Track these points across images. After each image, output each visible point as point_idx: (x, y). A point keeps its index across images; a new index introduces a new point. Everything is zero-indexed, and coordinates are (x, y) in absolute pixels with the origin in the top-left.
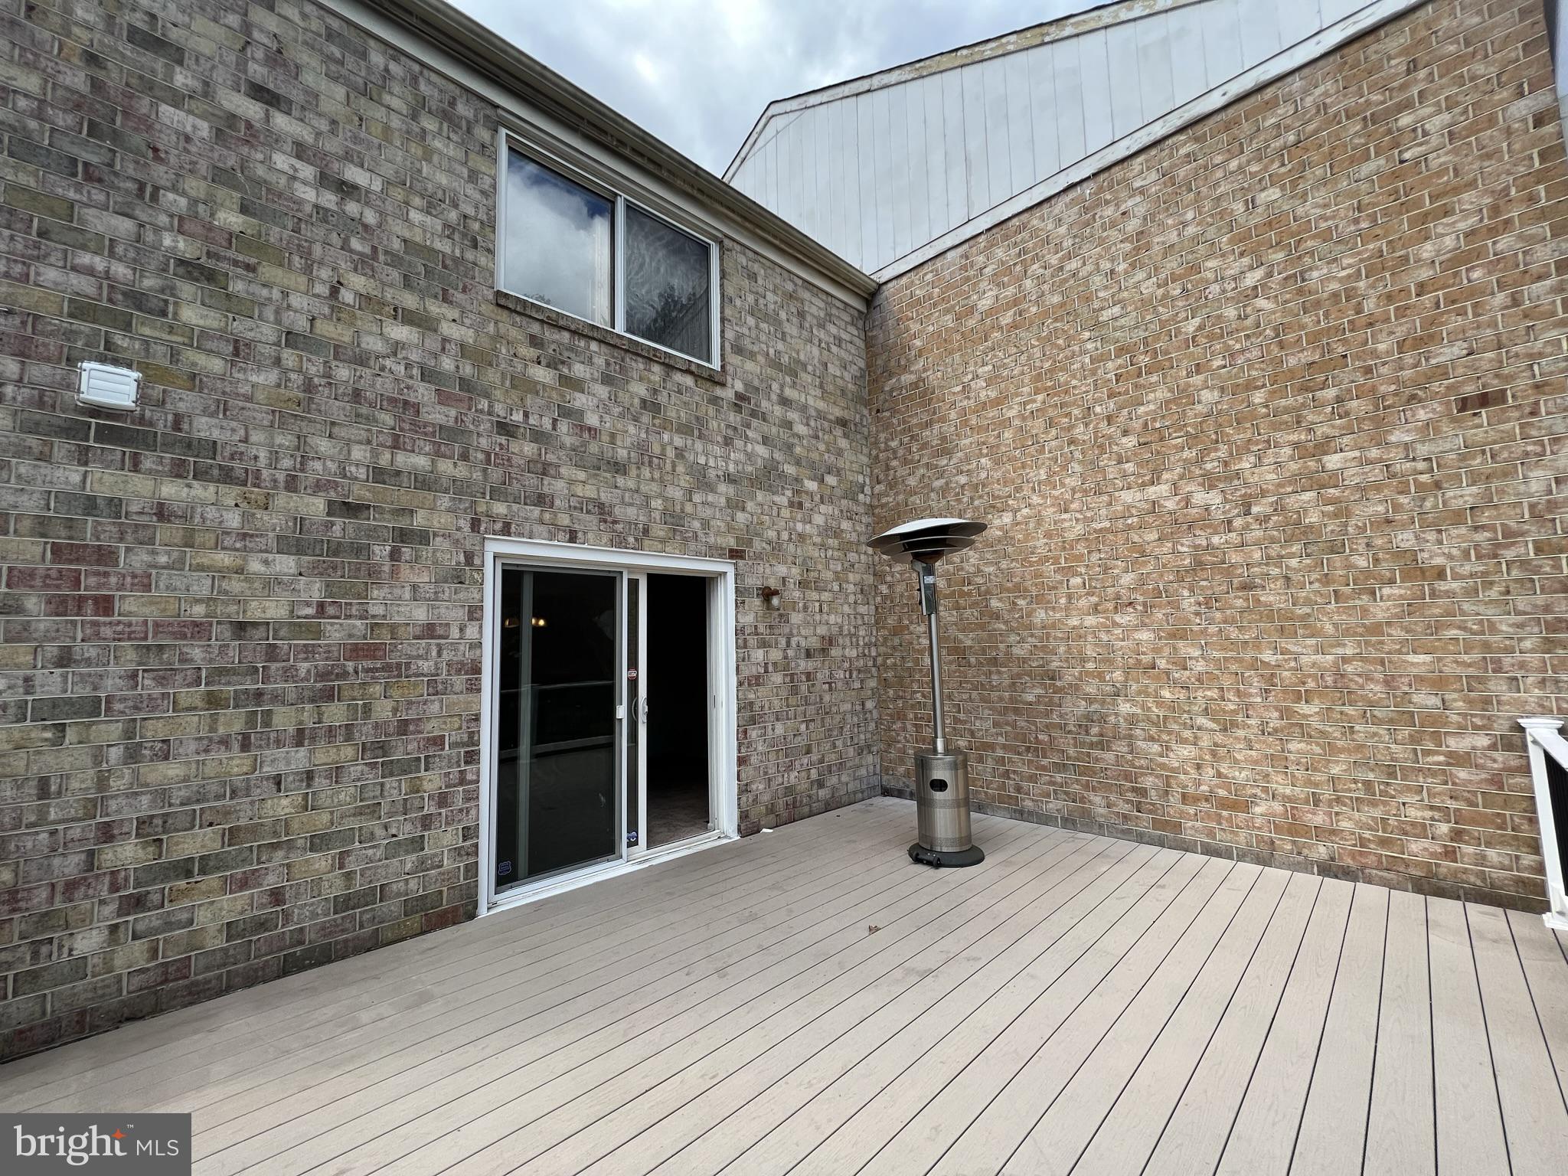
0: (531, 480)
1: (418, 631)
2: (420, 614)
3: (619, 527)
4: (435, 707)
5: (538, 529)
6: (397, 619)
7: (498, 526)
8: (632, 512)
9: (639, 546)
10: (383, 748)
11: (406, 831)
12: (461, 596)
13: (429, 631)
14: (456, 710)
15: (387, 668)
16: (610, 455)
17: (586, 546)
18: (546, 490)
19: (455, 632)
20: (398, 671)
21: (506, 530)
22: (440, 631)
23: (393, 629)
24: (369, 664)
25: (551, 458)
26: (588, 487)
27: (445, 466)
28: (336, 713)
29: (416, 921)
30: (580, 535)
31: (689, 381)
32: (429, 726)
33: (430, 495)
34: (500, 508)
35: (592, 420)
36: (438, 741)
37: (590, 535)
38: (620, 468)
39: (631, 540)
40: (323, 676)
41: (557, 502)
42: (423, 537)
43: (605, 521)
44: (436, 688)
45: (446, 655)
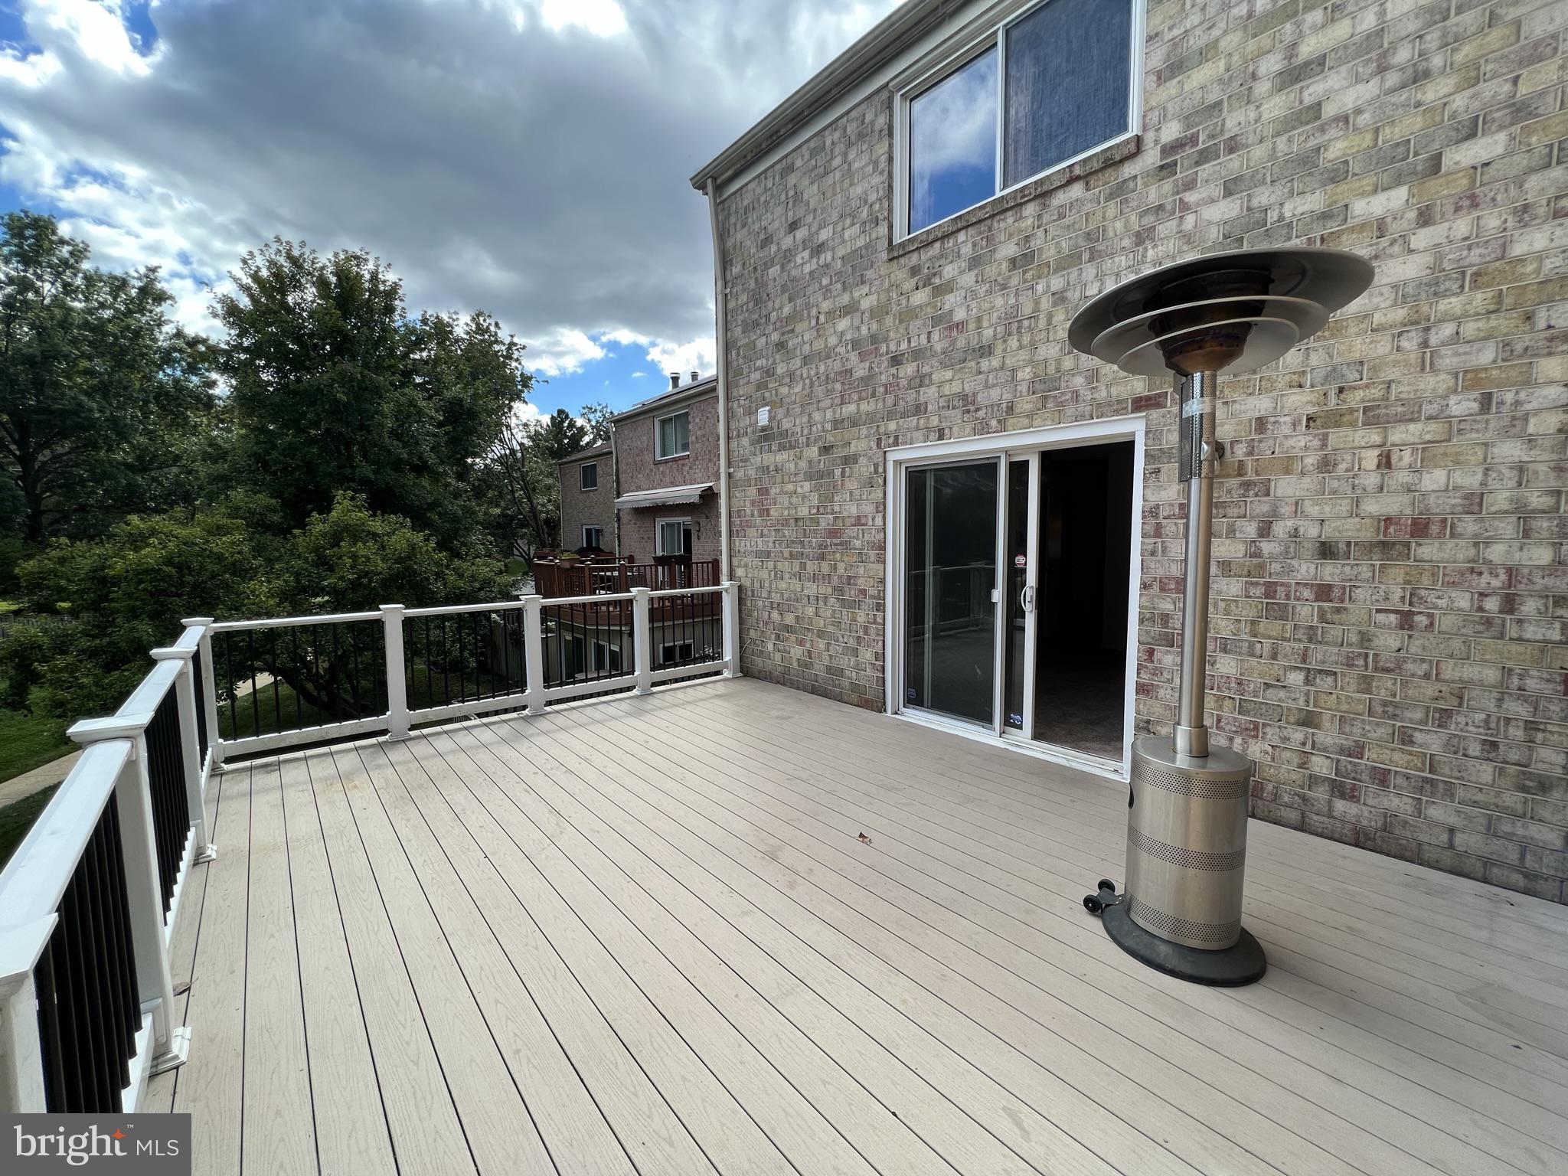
0: (911, 395)
1: (853, 521)
2: (853, 510)
3: (981, 414)
4: (861, 570)
5: (919, 435)
6: (845, 514)
7: (891, 440)
8: (995, 394)
9: (1003, 426)
10: (840, 591)
11: (852, 643)
12: (872, 496)
13: (859, 521)
14: (872, 574)
15: (841, 544)
16: (976, 342)
17: (952, 440)
18: (922, 400)
19: (870, 522)
20: (846, 545)
21: (896, 443)
22: (863, 521)
23: (843, 518)
24: (835, 541)
25: (926, 369)
26: (954, 383)
27: (864, 407)
28: (825, 567)
29: (854, 697)
30: (947, 431)
31: (1077, 190)
32: (860, 581)
33: (856, 429)
34: (892, 426)
35: (960, 315)
36: (863, 592)
37: (955, 429)
38: (986, 351)
39: (994, 423)
40: (820, 546)
41: (930, 407)
42: (855, 459)
43: (968, 411)
44: (862, 559)
45: (866, 536)
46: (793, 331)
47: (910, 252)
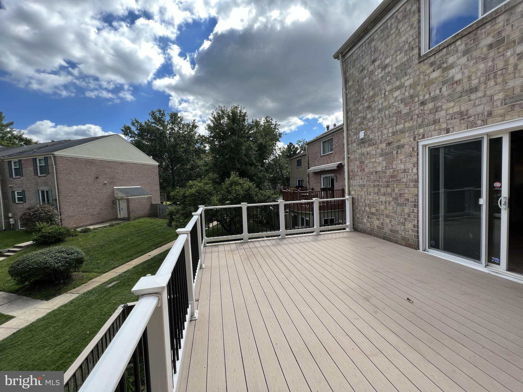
0: (431, 117)
1: (402, 171)
2: (402, 167)
3: (471, 119)
4: (406, 191)
5: (436, 132)
6: (398, 169)
7: (421, 137)
8: (479, 109)
9: (485, 122)
10: (397, 199)
11: (402, 220)
12: (412, 160)
13: (405, 171)
14: (412, 192)
15: (397, 180)
16: (467, 87)
17: (454, 133)
18: (437, 117)
19: (411, 171)
20: (399, 181)
21: (423, 137)
22: (407, 171)
23: (397, 171)
24: (393, 179)
25: (439, 104)
26: (455, 108)
27: (407, 125)
28: (389, 190)
29: (403, 242)
30: (451, 129)
32: (406, 195)
33: (403, 134)
34: (421, 131)
35: (458, 77)
36: (408, 200)
37: (456, 128)
38: (473, 90)
39: (479, 122)
40: (387, 182)
41: (441, 120)
42: (403, 146)
43: (464, 119)
44: (407, 186)
45: (409, 177)
46: (374, 101)
47: (430, 57)
